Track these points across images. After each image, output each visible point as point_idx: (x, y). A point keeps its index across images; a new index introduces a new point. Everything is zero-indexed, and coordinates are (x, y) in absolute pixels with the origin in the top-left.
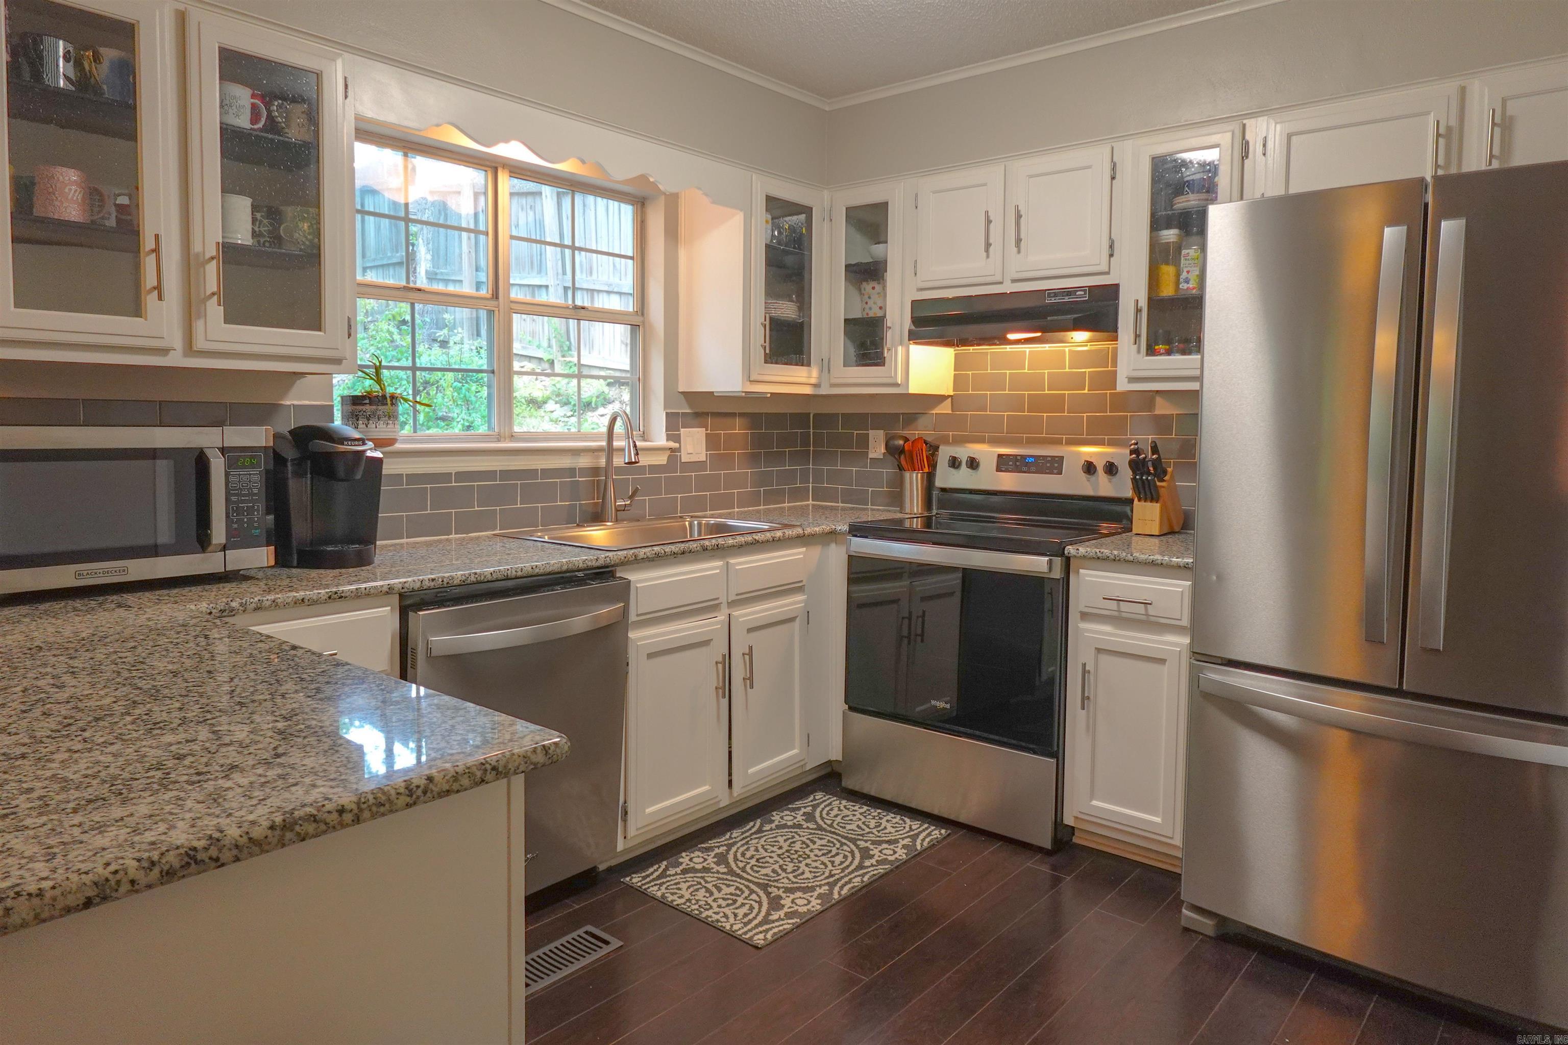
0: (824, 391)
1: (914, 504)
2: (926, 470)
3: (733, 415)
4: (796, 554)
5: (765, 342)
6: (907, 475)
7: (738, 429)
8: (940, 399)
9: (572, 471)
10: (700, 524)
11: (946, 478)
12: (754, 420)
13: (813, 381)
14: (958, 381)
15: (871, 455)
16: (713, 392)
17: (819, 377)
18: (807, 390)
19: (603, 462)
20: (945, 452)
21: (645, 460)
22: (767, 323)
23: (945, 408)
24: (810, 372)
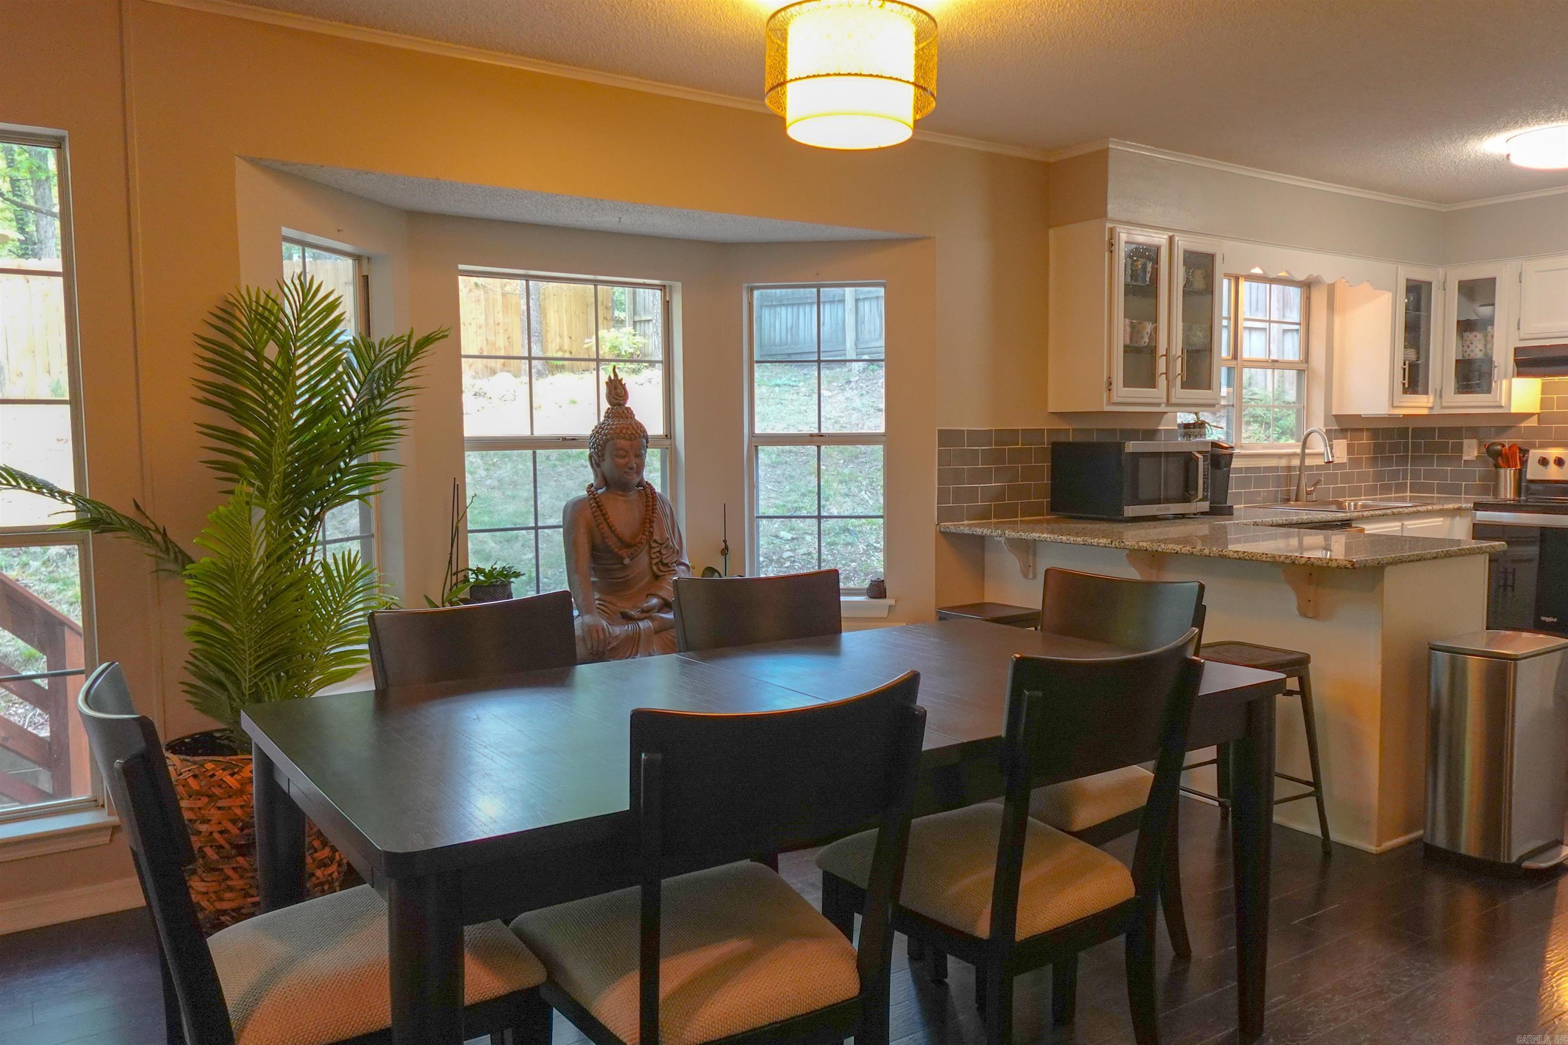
0: (1435, 412)
1: (1507, 492)
2: (1518, 467)
3: (1362, 430)
4: (1438, 521)
5: (1404, 379)
6: (1502, 471)
7: (1365, 440)
8: (1530, 415)
9: (1276, 469)
10: (1355, 505)
11: (1533, 472)
12: (1375, 433)
13: (1430, 405)
14: (1544, 402)
15: (1465, 458)
16: (1360, 415)
17: (1434, 402)
18: (1425, 412)
19: (1296, 462)
20: (1534, 454)
21: (1309, 462)
22: (1407, 367)
23: (1533, 422)
24: (1428, 398)
